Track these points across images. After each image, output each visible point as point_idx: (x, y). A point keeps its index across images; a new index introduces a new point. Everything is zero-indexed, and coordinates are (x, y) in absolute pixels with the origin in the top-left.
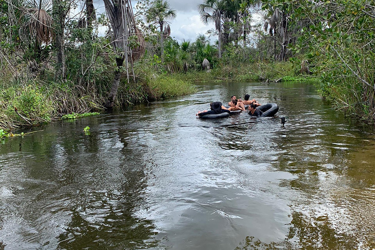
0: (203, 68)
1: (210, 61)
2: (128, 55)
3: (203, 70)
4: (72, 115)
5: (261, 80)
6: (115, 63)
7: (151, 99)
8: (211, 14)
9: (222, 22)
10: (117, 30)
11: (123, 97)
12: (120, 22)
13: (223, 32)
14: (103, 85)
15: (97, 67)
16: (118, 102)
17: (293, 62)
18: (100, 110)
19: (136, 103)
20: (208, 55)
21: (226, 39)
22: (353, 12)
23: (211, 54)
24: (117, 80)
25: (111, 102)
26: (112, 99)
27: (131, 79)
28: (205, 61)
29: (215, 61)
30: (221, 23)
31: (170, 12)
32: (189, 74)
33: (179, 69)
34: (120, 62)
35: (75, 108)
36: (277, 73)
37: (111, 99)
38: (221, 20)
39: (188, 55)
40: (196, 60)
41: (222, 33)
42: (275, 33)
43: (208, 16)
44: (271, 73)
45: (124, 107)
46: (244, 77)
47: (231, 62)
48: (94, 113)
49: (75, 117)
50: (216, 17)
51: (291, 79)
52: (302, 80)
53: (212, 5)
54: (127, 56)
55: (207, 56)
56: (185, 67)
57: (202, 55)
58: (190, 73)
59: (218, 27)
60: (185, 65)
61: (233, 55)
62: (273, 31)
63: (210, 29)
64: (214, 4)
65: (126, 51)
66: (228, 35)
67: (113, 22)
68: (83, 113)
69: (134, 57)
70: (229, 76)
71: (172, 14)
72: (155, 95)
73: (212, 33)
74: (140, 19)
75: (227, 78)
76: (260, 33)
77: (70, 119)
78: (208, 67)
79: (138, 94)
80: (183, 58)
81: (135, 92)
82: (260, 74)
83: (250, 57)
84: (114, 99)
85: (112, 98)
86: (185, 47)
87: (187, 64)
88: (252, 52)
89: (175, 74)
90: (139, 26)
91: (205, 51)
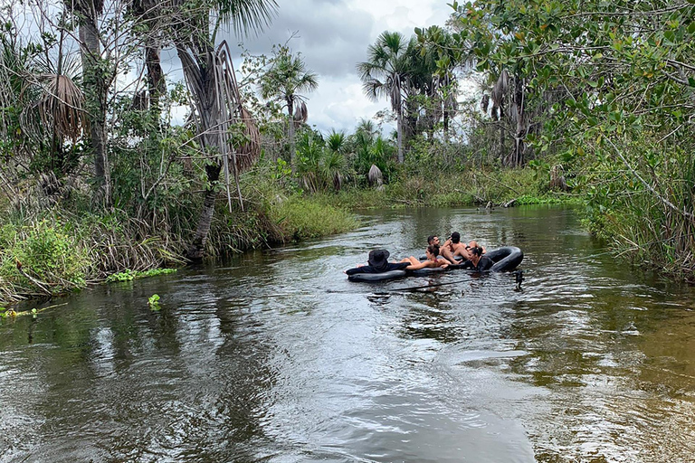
0: (369, 183)
1: (382, 169)
2: (230, 160)
3: (370, 186)
4: (126, 274)
5: (478, 203)
6: (204, 174)
7: (275, 243)
8: (383, 80)
9: (404, 95)
10: (207, 112)
11: (221, 240)
12: (211, 98)
13: (406, 114)
14: (182, 216)
15: (171, 182)
16: (211, 248)
17: (535, 169)
18: (179, 265)
19: (246, 249)
20: (379, 158)
21: (411, 128)
22: (646, 73)
23: (384, 157)
24: (209, 206)
25: (199, 248)
26: (201, 243)
27: (236, 205)
28: (374, 170)
29: (392, 170)
30: (402, 98)
31: (306, 79)
32: (344, 195)
33: (325, 185)
34: (214, 172)
35: (132, 261)
36: (507, 191)
37: (198, 243)
38: (402, 92)
39: (342, 159)
40: (357, 168)
41: (404, 117)
42: (502, 115)
43: (377, 84)
44: (495, 191)
45: (224, 257)
46: (446, 198)
47: (422, 170)
48: (166, 271)
49: (131, 278)
50: (392, 86)
51: (532, 200)
52: (552, 202)
53: (384, 64)
54: (226, 162)
55: (378, 160)
56: (336, 181)
57: (367, 159)
58: (345, 193)
59: (396, 104)
60: (337, 177)
61: (425, 157)
62: (499, 111)
63: (382, 110)
64: (387, 63)
65: (225, 153)
66: (415, 120)
67: (199, 97)
68: (147, 270)
69: (240, 163)
70: (419, 197)
71: (310, 81)
72: (281, 234)
73: (386, 117)
74: (249, 91)
75: (415, 201)
76: (474, 115)
77: (123, 281)
78: (379, 181)
79: (250, 233)
80: (331, 165)
81: (243, 229)
82: (475, 191)
83: (455, 162)
84: (204, 242)
85: (200, 241)
86: (336, 143)
87: (339, 176)
88: (461, 151)
89: (318, 194)
90: (249, 104)
91: (372, 151)
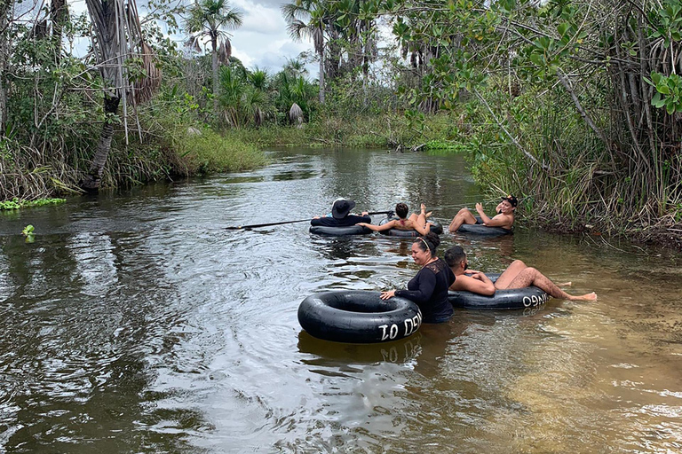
0: (289, 120)
1: (303, 108)
2: (127, 93)
3: (290, 124)
4: (13, 203)
5: (393, 146)
6: (100, 106)
7: (183, 176)
8: (307, 22)
9: (327, 37)
10: (107, 45)
11: (121, 171)
12: (112, 32)
13: (329, 56)
14: (79, 147)
15: (70, 115)
16: (110, 179)
18: (74, 194)
19: (147, 181)
20: (300, 97)
21: (334, 71)
23: (306, 95)
24: (106, 138)
25: (95, 178)
26: (97, 173)
27: (134, 137)
28: (295, 108)
29: (313, 109)
30: (325, 41)
31: (230, 16)
32: (265, 131)
33: (246, 120)
34: (112, 105)
35: (21, 189)
36: (418, 135)
37: (95, 174)
38: (325, 34)
39: (264, 96)
40: (278, 105)
41: (327, 59)
42: (421, 62)
43: (302, 26)
44: (408, 134)
45: (124, 187)
46: (362, 139)
47: (340, 111)
48: (56, 200)
49: (17, 207)
50: (317, 26)
51: (440, 145)
52: (459, 148)
53: (308, 6)
54: (124, 95)
55: (300, 100)
56: (257, 117)
57: (289, 97)
58: (265, 129)
59: (319, 47)
60: (258, 114)
61: (344, 99)
62: (418, 59)
63: (306, 51)
64: (311, 5)
65: (123, 86)
66: (337, 62)
67: (99, 29)
68: (36, 199)
69: (138, 97)
70: (336, 137)
71: (234, 18)
72: (185, 167)
73: (309, 57)
74: (155, 26)
75: (332, 141)
76: (395, 60)
77: (9, 209)
78: (300, 119)
79: (152, 165)
80: (253, 101)
81: (144, 161)
82: (389, 134)
83: (377, 103)
84: (100, 173)
85: (96, 171)
86: (258, 80)
87: (261, 112)
88: (378, 94)
89: (238, 129)
90: (154, 39)
91: (294, 90)
